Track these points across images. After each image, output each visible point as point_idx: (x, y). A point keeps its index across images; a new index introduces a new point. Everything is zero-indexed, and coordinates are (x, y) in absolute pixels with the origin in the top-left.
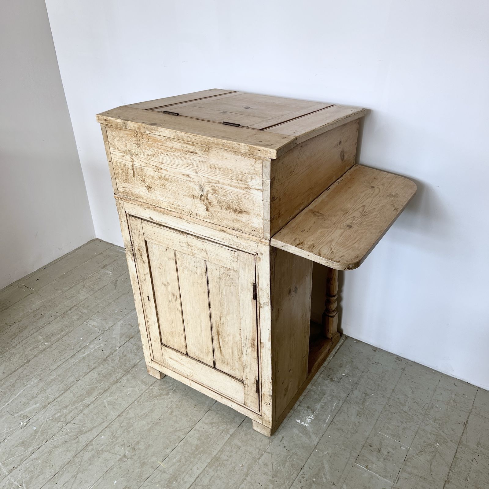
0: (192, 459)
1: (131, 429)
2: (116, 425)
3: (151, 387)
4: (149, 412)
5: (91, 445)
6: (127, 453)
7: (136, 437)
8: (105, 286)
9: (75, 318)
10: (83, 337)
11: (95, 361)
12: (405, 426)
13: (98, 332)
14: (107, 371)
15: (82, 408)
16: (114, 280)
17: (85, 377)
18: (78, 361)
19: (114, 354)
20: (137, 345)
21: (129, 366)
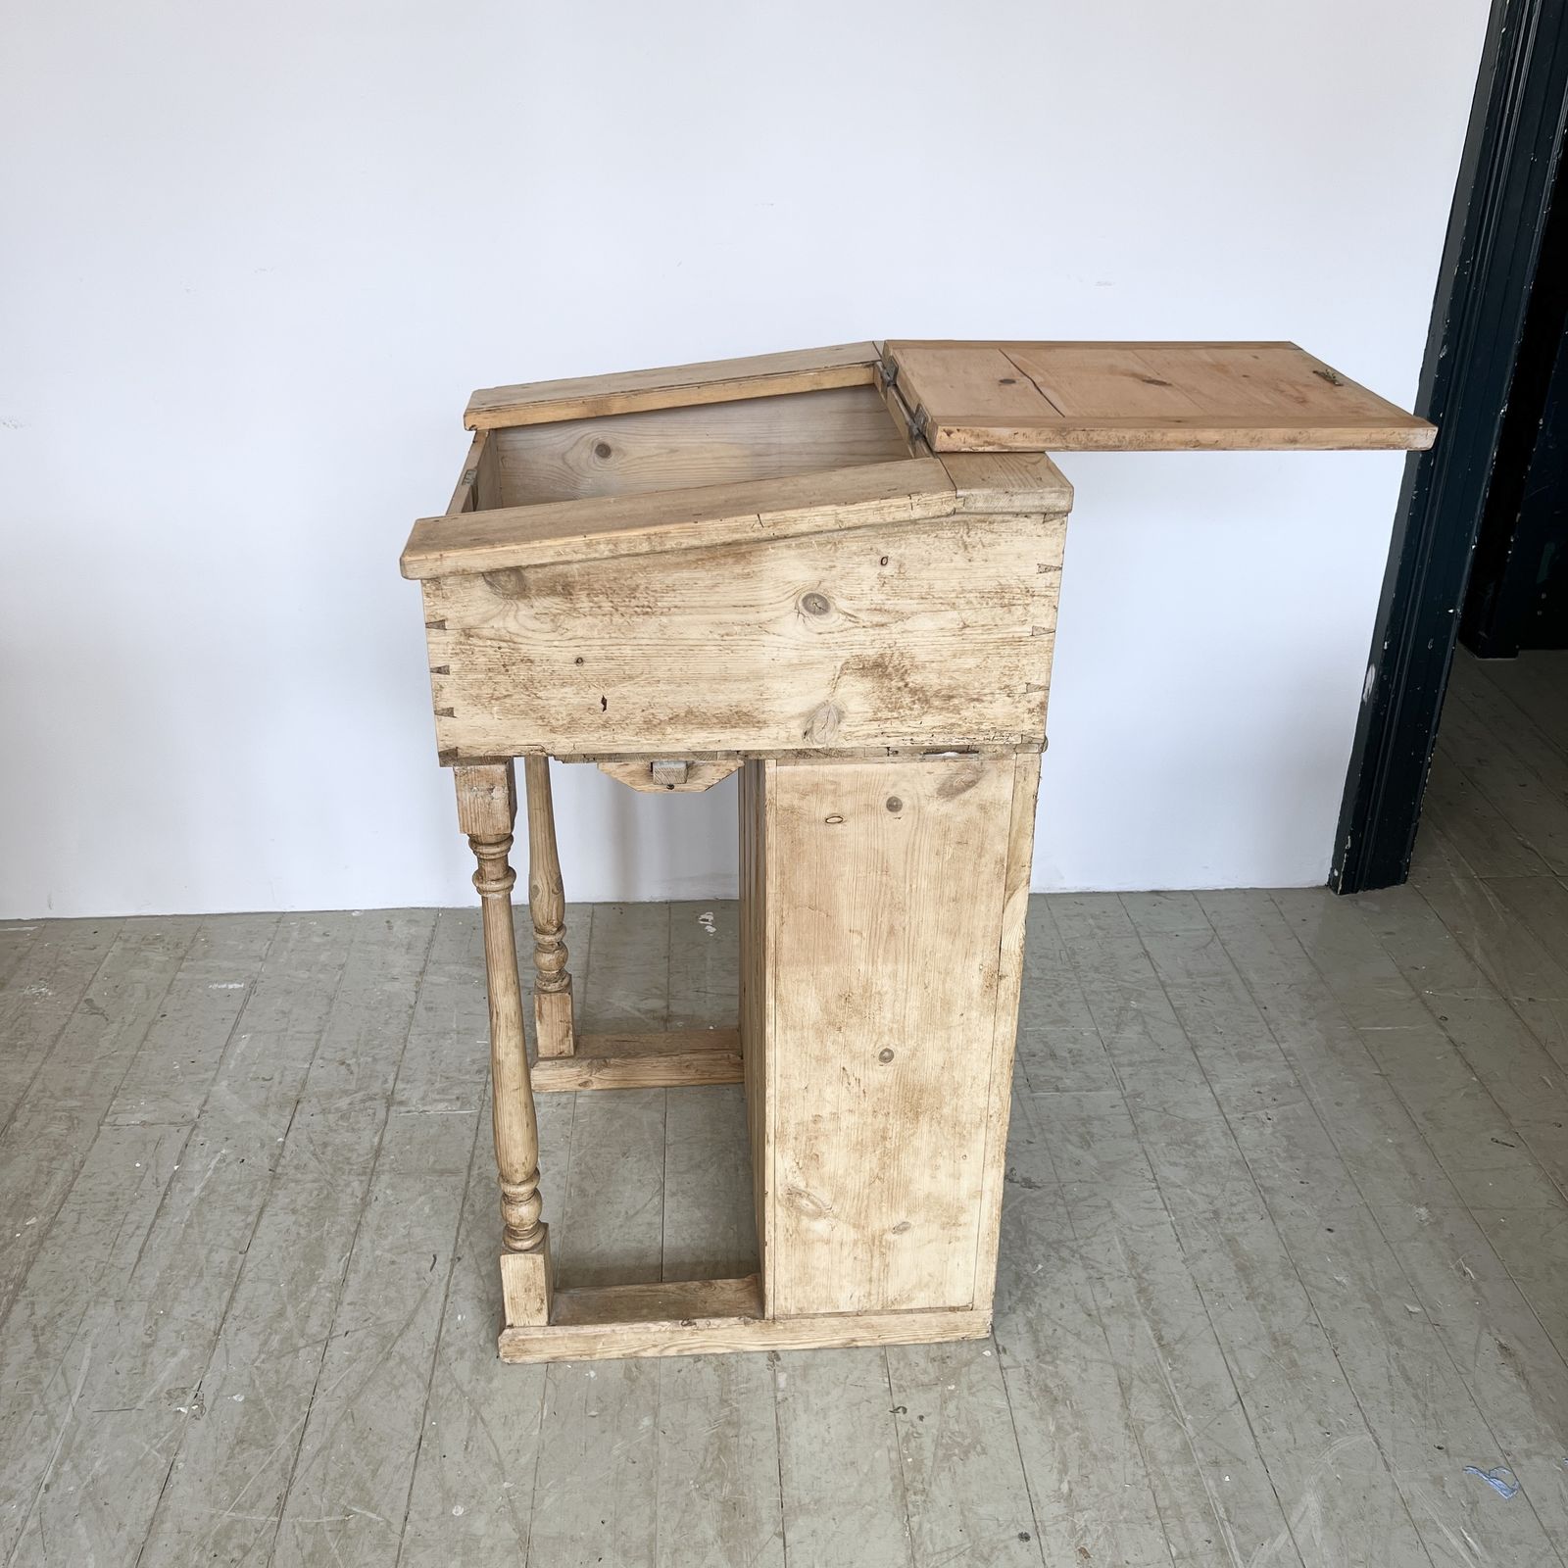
2: (468, 1282)
3: (475, 1172)
5: (448, 1347)
8: (64, 1027)
9: (57, 1129)
10: (137, 1160)
11: (247, 1191)
12: (1059, 999)
13: (178, 1131)
14: (311, 1196)
15: (328, 1295)
16: (78, 1004)
17: (258, 1234)
18: (192, 1213)
19: (287, 1153)
20: (333, 1111)
21: (362, 1159)
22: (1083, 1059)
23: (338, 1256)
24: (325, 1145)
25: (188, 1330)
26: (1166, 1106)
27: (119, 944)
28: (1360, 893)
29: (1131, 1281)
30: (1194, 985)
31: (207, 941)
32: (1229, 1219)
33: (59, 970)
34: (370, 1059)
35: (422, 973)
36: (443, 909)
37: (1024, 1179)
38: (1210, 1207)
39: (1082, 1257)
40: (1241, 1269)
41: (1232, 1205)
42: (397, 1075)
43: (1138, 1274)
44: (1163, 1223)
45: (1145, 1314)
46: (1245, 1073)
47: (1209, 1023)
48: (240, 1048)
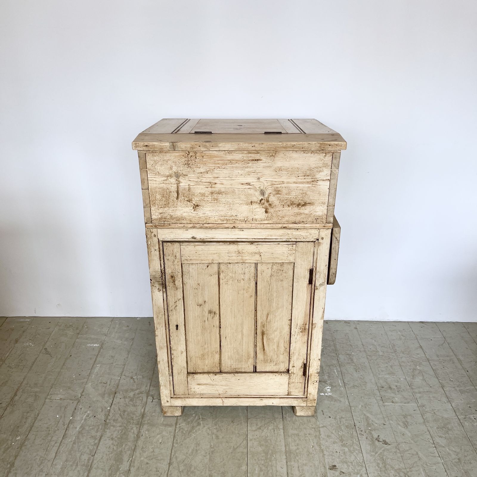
0: (270, 463)
1: (193, 468)
2: (175, 473)
3: (178, 426)
4: (196, 447)
7: (204, 472)
8: (36, 359)
9: (30, 400)
10: (58, 414)
11: (96, 429)
12: (390, 364)
13: (73, 403)
14: (119, 433)
15: (123, 476)
16: (42, 350)
17: (99, 448)
18: (75, 437)
19: (111, 414)
20: (128, 397)
21: (137, 418)
22: (401, 390)
23: (127, 460)
24: (124, 411)
26: (435, 411)
27: (58, 327)
30: (440, 361)
31: (87, 327)
32: (465, 463)
33: (36, 336)
34: (141, 377)
37: (383, 441)
38: (457, 457)
41: (465, 456)
42: (151, 384)
44: (439, 463)
46: (463, 398)
47: (447, 376)
48: (96, 370)
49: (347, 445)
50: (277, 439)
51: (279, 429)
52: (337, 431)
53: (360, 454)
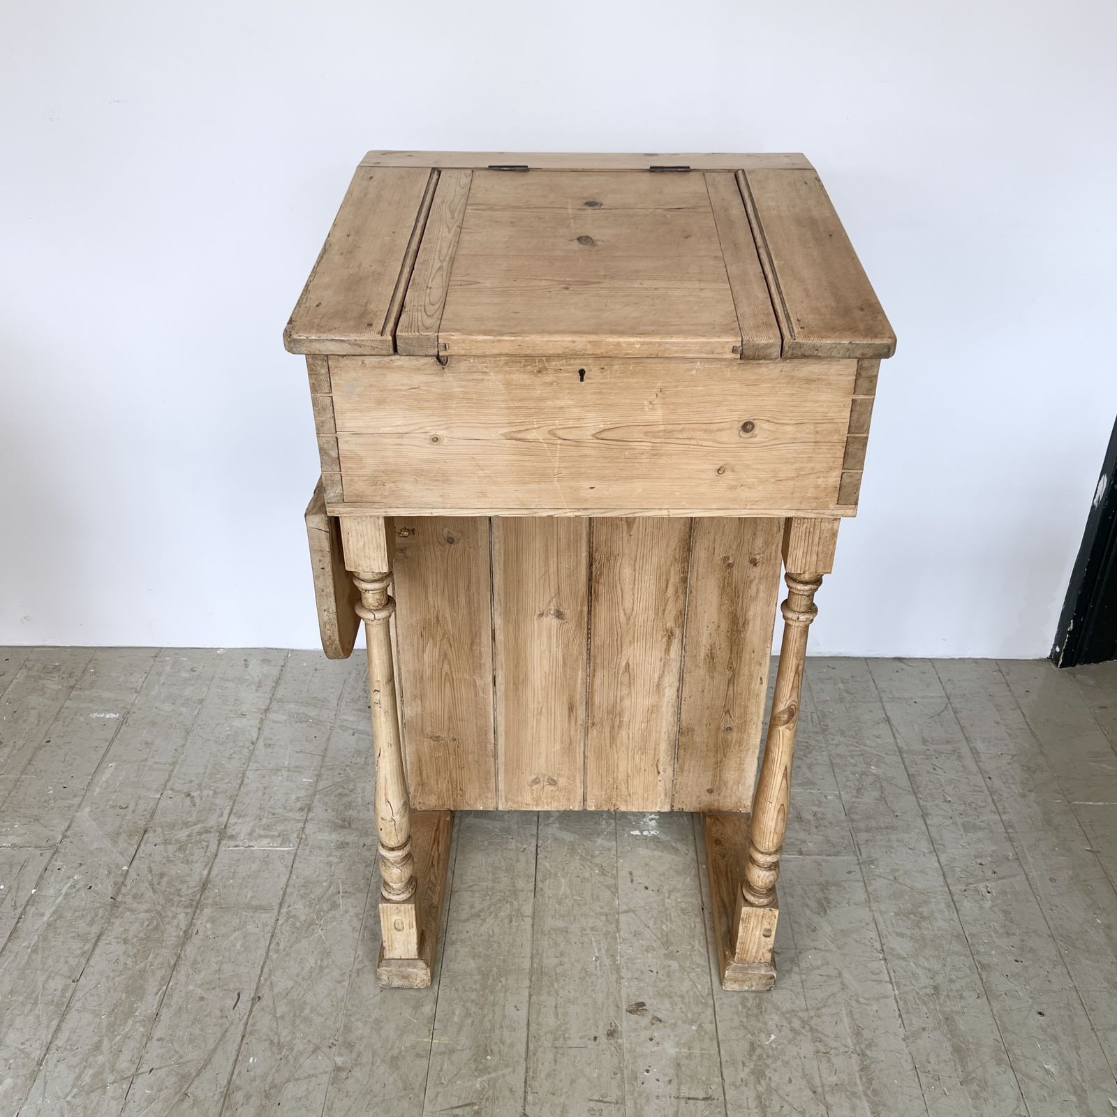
0: (491, 998)
1: (307, 1011)
2: (264, 1023)
3: (284, 910)
4: (322, 960)
5: (238, 1091)
6: (339, 1060)
7: (333, 1019)
10: (3, 881)
11: (89, 918)
12: (808, 762)
13: (41, 855)
14: (142, 926)
15: (141, 1029)
17: (92, 962)
18: (39, 938)
19: (128, 882)
20: (173, 842)
21: (190, 891)
22: (826, 823)
23: (155, 990)
24: (162, 875)
25: (15, 1058)
26: (897, 874)
27: (24, 671)
28: (1078, 666)
29: (855, 1056)
30: (928, 753)
31: (95, 672)
32: (948, 996)
34: (211, 793)
35: (267, 710)
36: (292, 650)
38: (931, 982)
39: (811, 1030)
40: (957, 1050)
41: (952, 981)
42: (232, 809)
43: (862, 1050)
44: (887, 997)
45: (866, 1095)
46: (969, 844)
47: (939, 791)
48: (106, 775)
49: (678, 954)
50: (514, 940)
51: (522, 915)
52: (659, 922)
53: (705, 975)
